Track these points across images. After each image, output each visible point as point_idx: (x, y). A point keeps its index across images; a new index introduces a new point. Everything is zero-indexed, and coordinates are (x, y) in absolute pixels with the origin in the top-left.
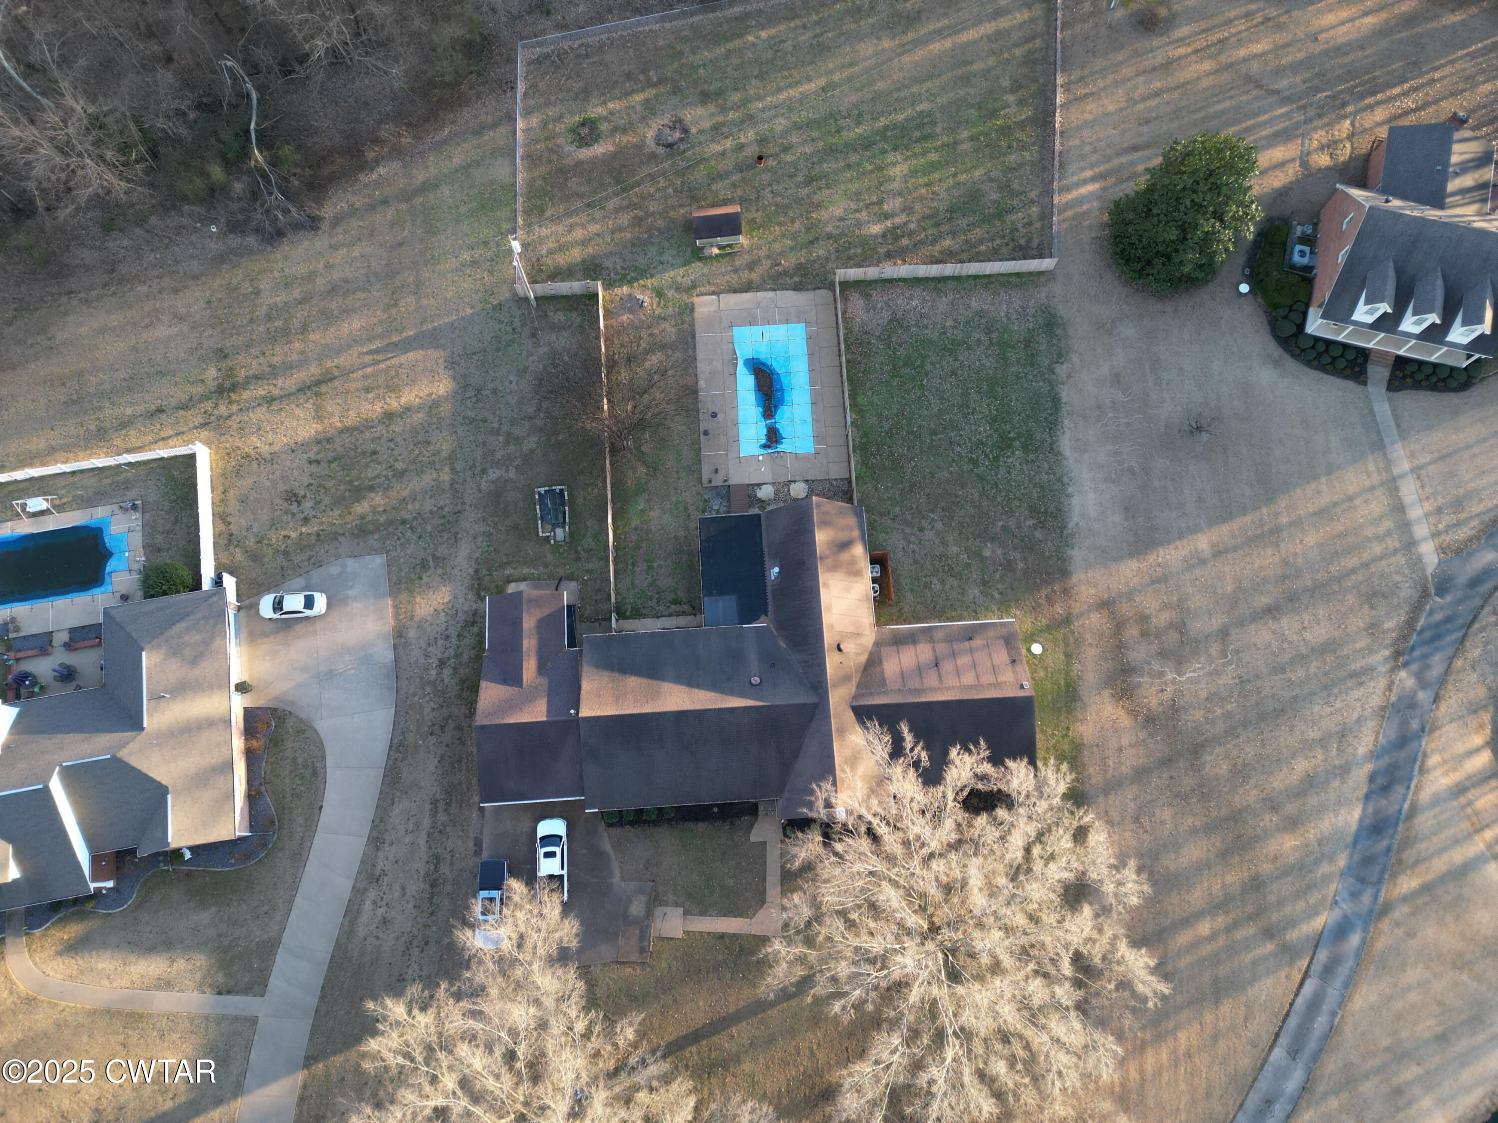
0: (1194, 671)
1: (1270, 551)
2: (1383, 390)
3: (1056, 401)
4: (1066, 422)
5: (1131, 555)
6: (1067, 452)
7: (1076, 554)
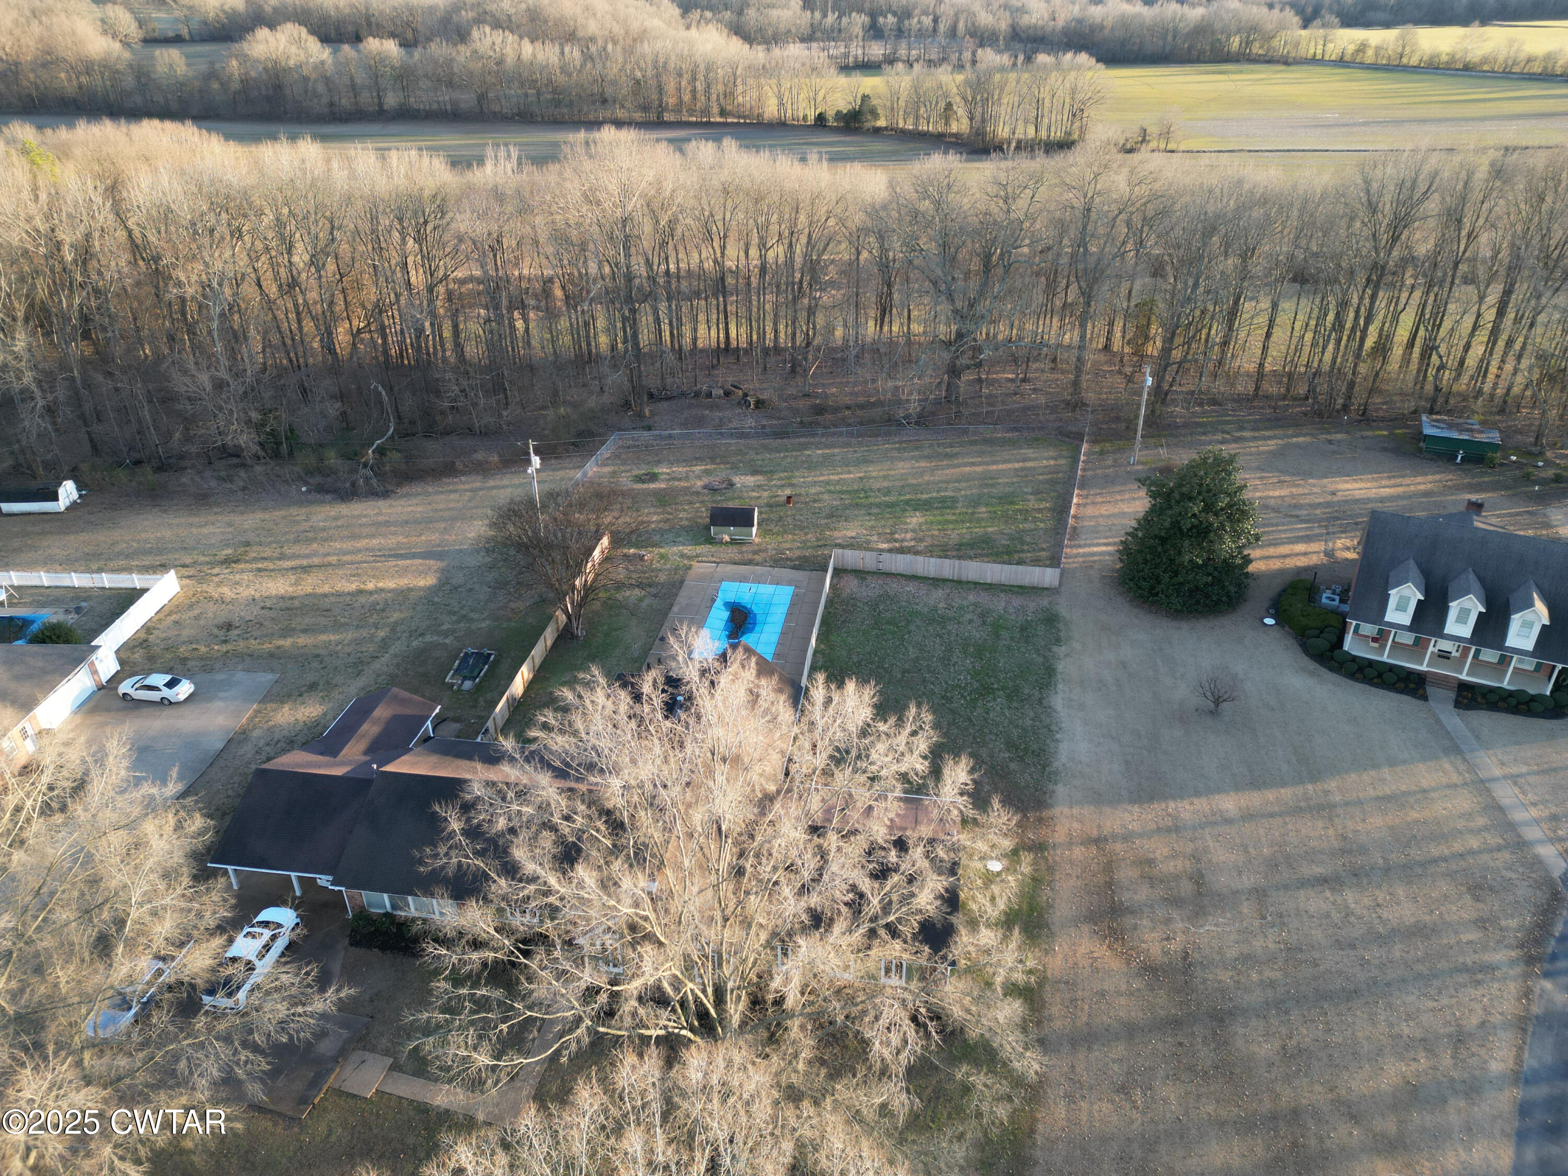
0: (1216, 925)
1: (1320, 824)
2: (1451, 707)
3: (1050, 672)
4: (1060, 686)
5: (1132, 802)
6: (1059, 708)
7: (1061, 790)
